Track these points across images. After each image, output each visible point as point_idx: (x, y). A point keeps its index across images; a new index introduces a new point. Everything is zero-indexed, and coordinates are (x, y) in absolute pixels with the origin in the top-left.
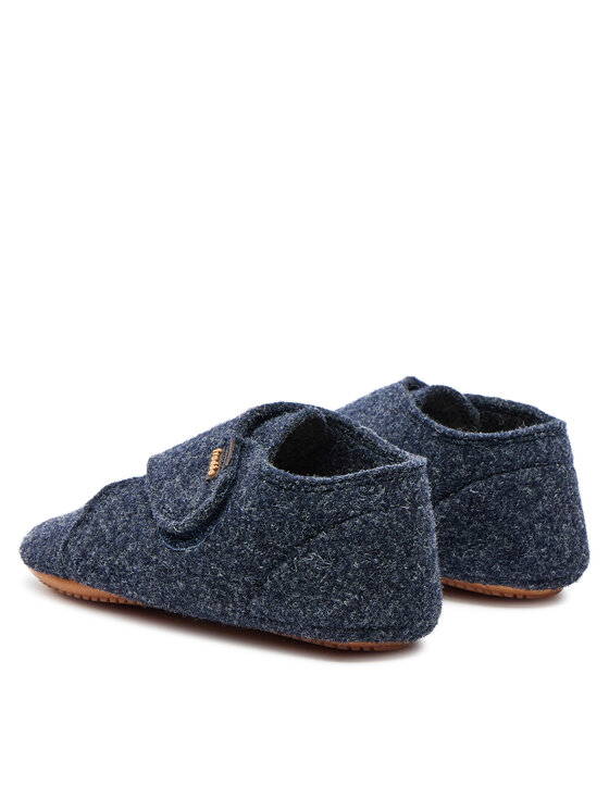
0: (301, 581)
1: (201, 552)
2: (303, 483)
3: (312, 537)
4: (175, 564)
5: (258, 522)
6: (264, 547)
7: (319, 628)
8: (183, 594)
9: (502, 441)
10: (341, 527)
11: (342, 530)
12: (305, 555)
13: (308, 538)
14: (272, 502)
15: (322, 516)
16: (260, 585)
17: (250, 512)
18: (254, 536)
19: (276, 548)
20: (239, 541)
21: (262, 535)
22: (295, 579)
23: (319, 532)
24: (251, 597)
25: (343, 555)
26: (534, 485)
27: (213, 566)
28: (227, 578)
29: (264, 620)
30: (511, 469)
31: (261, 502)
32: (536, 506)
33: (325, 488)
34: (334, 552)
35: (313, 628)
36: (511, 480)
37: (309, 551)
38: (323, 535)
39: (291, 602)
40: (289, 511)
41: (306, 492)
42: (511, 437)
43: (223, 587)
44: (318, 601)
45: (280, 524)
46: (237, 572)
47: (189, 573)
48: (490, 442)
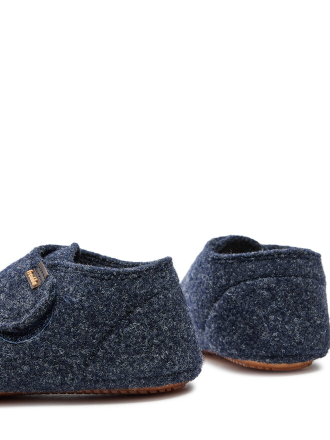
0: (127, 346)
1: (42, 339)
2: (119, 273)
3: (130, 312)
4: (19, 354)
5: (89, 307)
6: (96, 325)
7: (145, 378)
8: (27, 375)
9: (248, 259)
10: (150, 303)
11: (151, 304)
12: (128, 326)
13: (128, 313)
14: (97, 291)
15: (136, 296)
16: (94, 355)
17: (81, 301)
18: (86, 319)
19: (105, 324)
20: (74, 325)
21: (93, 316)
22: (123, 345)
23: (135, 307)
24: (87, 365)
25: (156, 322)
26: (269, 289)
27: (54, 348)
28: (66, 354)
29: (98, 381)
30: (252, 278)
31: (89, 292)
32: (270, 304)
33: (135, 276)
34: (149, 321)
35: (140, 379)
36: (252, 285)
37: (130, 322)
38: (139, 310)
39: (122, 363)
40: (112, 295)
41: (122, 280)
42: (254, 256)
43: (64, 362)
44: (143, 358)
45: (106, 305)
46: (75, 349)
47: (32, 358)
48: (240, 260)
